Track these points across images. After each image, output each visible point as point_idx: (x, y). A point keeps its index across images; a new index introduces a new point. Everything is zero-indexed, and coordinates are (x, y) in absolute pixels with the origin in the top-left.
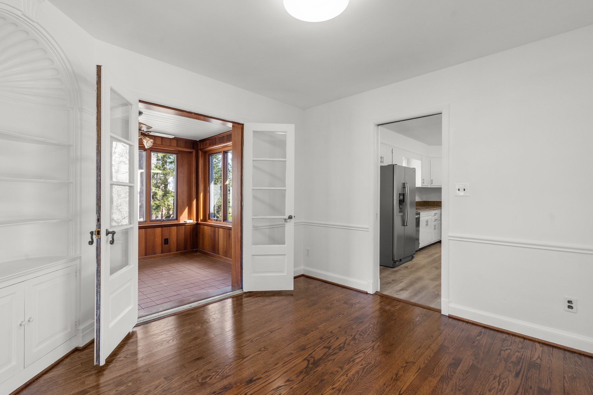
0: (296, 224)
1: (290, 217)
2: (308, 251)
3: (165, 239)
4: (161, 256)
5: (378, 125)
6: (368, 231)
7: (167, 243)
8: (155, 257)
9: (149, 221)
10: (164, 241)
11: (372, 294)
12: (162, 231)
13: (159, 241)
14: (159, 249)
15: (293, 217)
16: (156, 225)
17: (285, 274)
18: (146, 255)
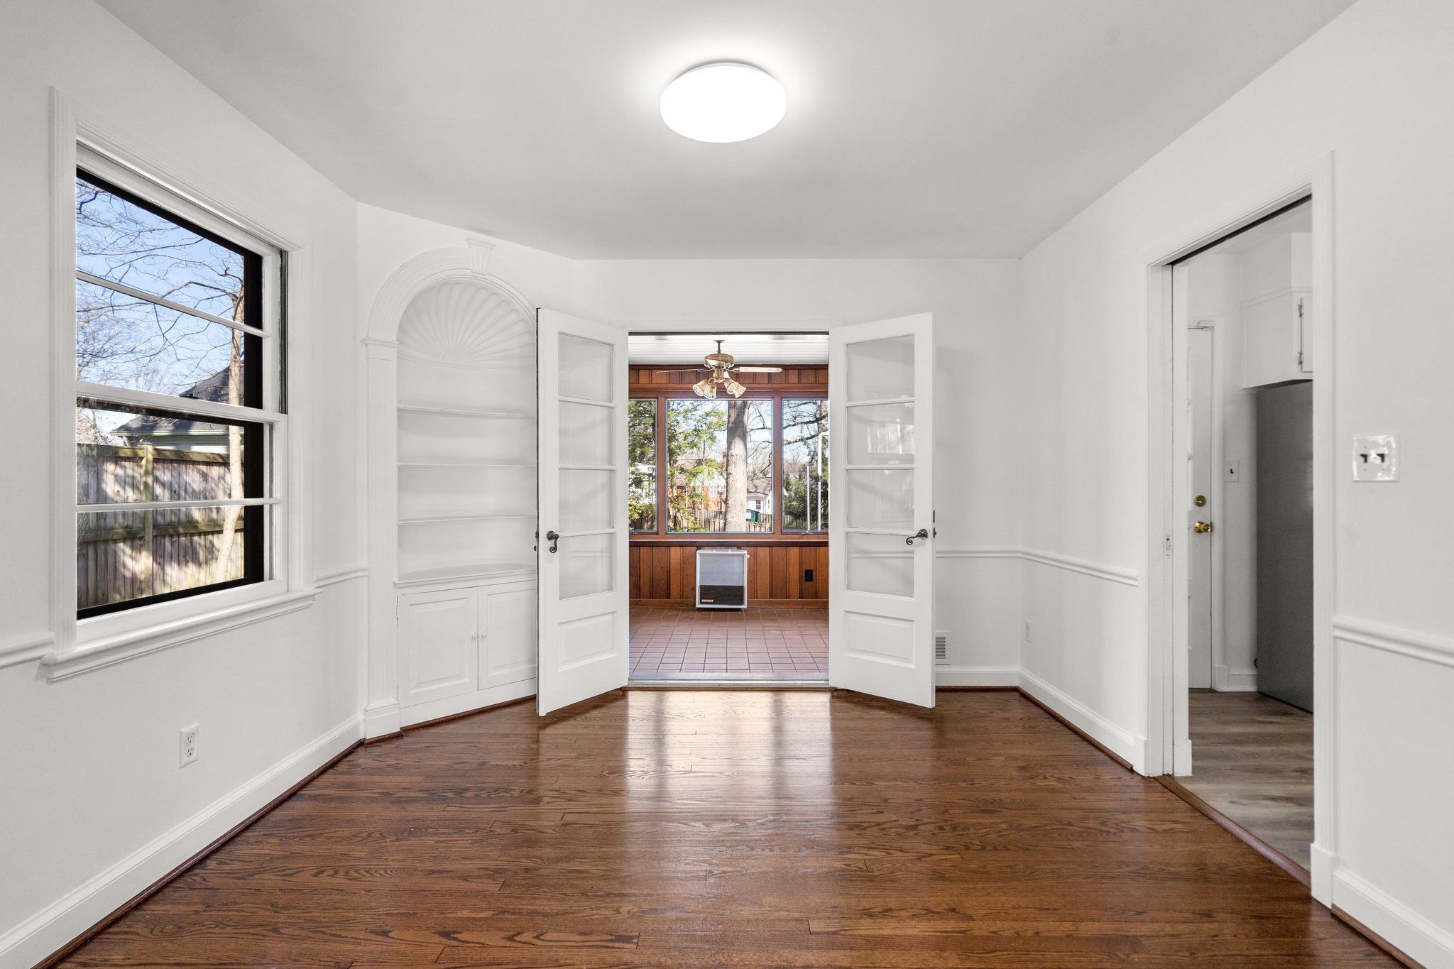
0: (939, 555)
1: (923, 534)
2: (1028, 627)
3: (806, 571)
4: (797, 603)
5: (1173, 263)
6: (1136, 586)
7: (811, 580)
8: (787, 603)
9: (779, 533)
10: (804, 573)
11: (1143, 777)
12: (801, 555)
13: (795, 573)
14: (794, 589)
15: (930, 534)
16: (789, 542)
17: (912, 666)
18: (771, 597)
